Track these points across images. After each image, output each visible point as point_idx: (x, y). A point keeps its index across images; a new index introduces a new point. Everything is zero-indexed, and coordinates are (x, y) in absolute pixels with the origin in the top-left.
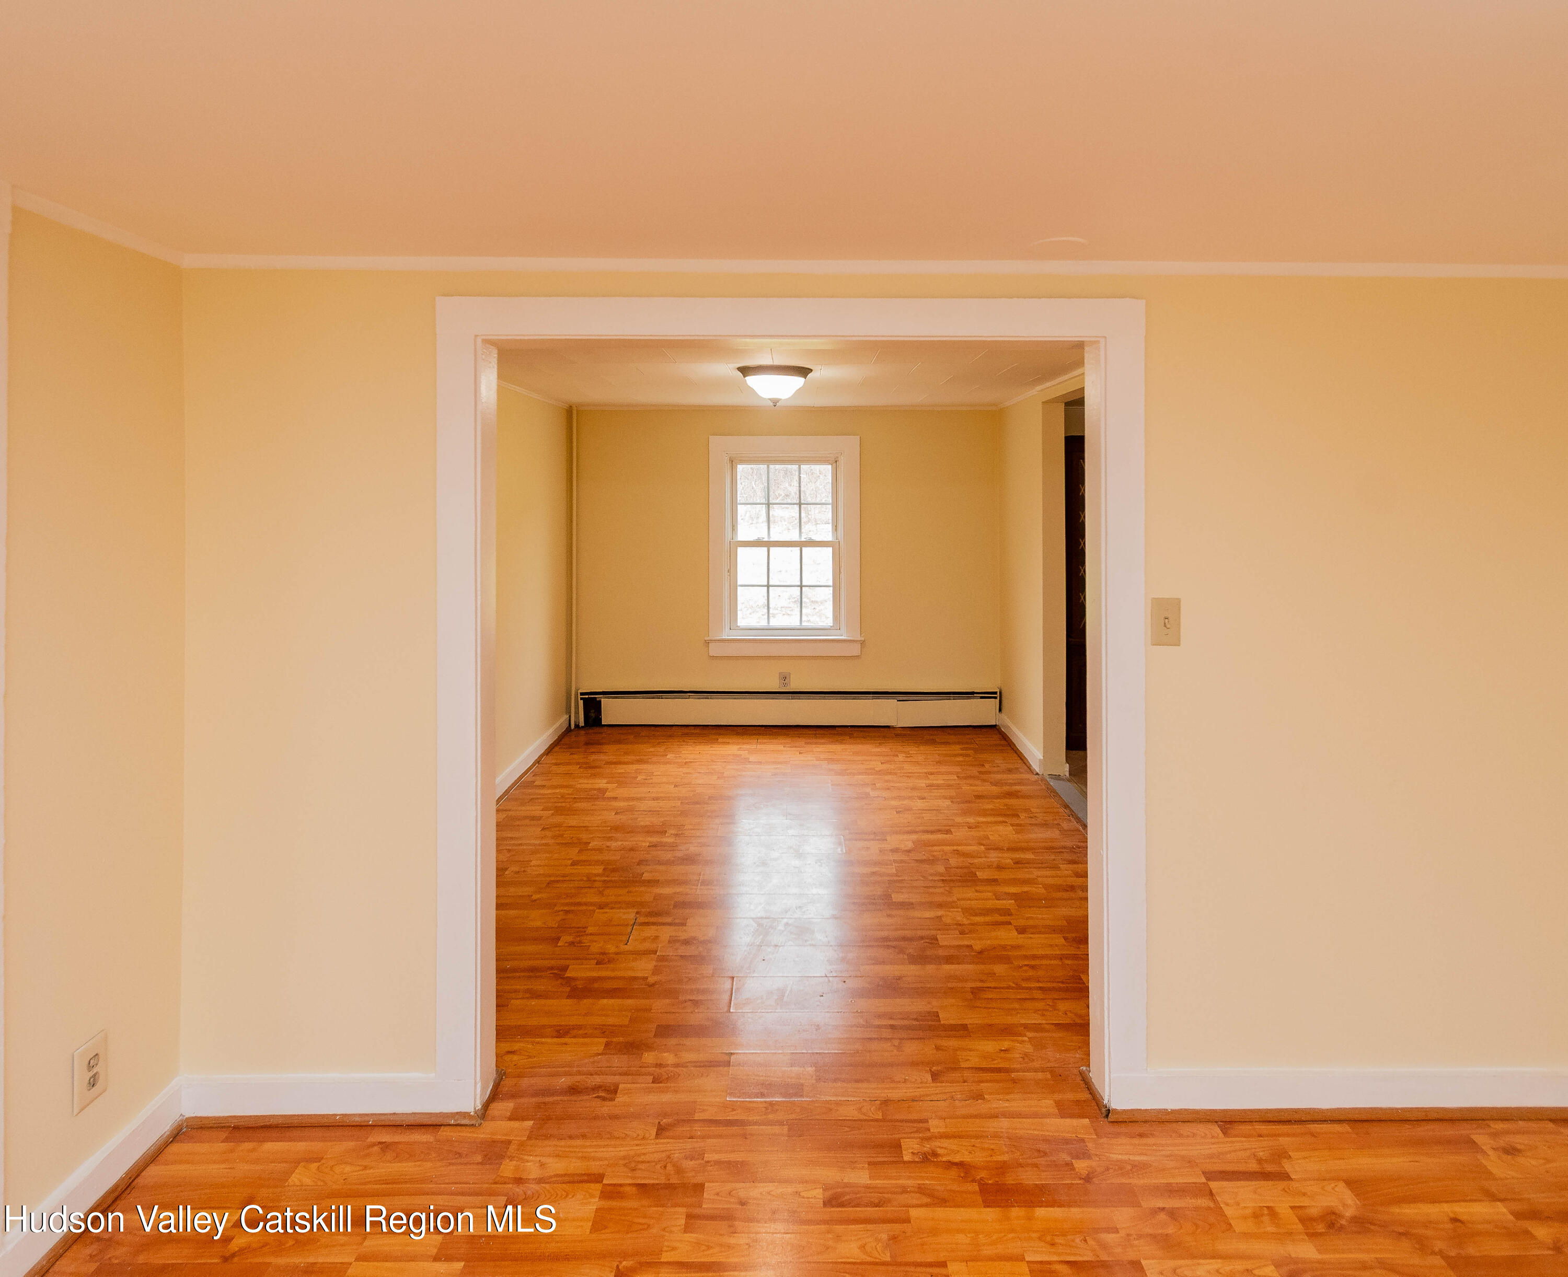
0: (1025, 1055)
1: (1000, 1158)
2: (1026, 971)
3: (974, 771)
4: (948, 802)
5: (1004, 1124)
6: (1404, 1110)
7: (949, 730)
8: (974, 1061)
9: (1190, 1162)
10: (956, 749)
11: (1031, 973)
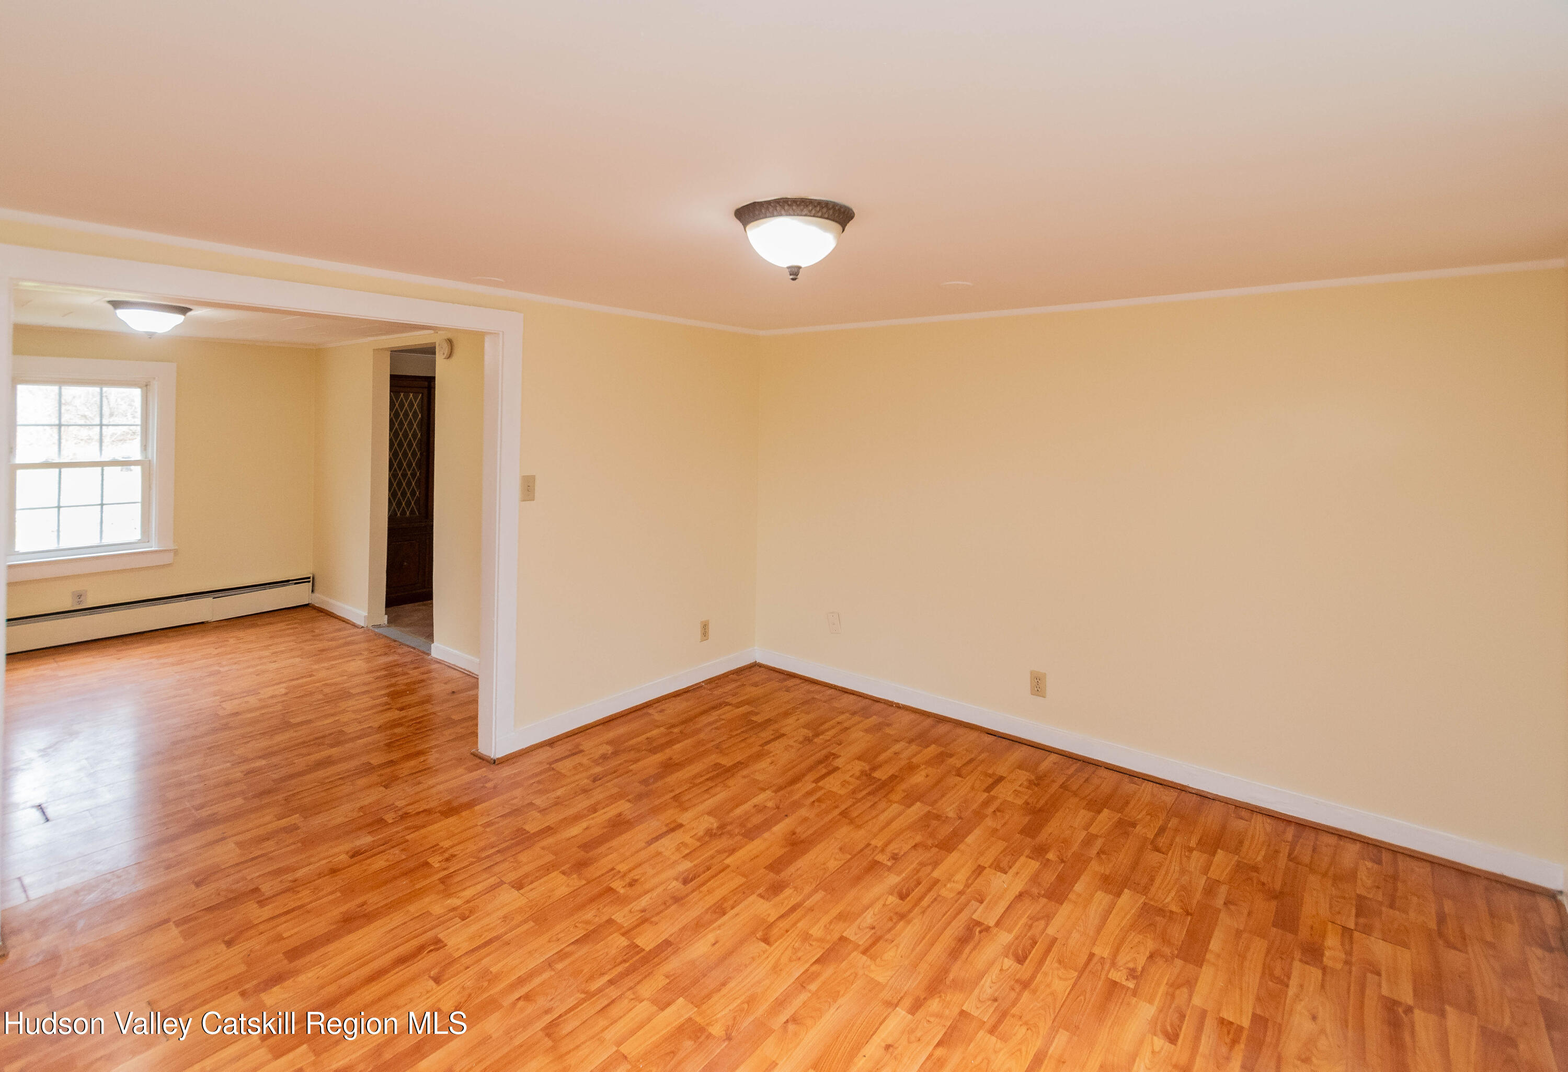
0: (437, 759)
1: (446, 799)
2: (416, 726)
3: (308, 636)
4: (298, 660)
5: (441, 787)
6: (622, 712)
7: (265, 615)
8: (406, 772)
9: (541, 763)
10: (282, 626)
11: (419, 726)
